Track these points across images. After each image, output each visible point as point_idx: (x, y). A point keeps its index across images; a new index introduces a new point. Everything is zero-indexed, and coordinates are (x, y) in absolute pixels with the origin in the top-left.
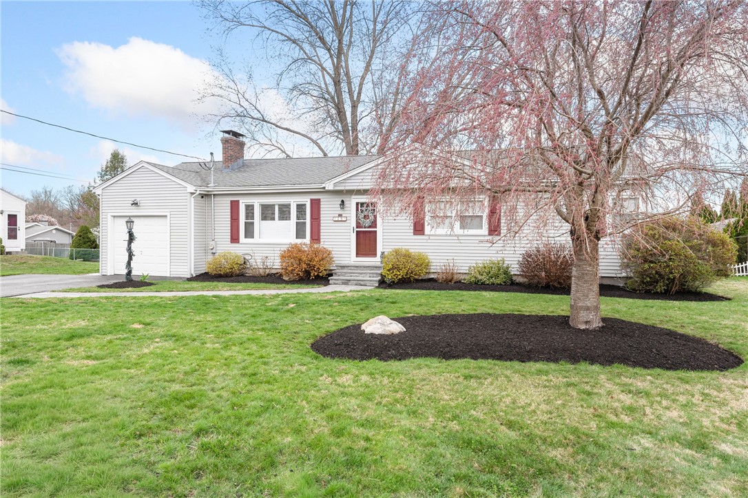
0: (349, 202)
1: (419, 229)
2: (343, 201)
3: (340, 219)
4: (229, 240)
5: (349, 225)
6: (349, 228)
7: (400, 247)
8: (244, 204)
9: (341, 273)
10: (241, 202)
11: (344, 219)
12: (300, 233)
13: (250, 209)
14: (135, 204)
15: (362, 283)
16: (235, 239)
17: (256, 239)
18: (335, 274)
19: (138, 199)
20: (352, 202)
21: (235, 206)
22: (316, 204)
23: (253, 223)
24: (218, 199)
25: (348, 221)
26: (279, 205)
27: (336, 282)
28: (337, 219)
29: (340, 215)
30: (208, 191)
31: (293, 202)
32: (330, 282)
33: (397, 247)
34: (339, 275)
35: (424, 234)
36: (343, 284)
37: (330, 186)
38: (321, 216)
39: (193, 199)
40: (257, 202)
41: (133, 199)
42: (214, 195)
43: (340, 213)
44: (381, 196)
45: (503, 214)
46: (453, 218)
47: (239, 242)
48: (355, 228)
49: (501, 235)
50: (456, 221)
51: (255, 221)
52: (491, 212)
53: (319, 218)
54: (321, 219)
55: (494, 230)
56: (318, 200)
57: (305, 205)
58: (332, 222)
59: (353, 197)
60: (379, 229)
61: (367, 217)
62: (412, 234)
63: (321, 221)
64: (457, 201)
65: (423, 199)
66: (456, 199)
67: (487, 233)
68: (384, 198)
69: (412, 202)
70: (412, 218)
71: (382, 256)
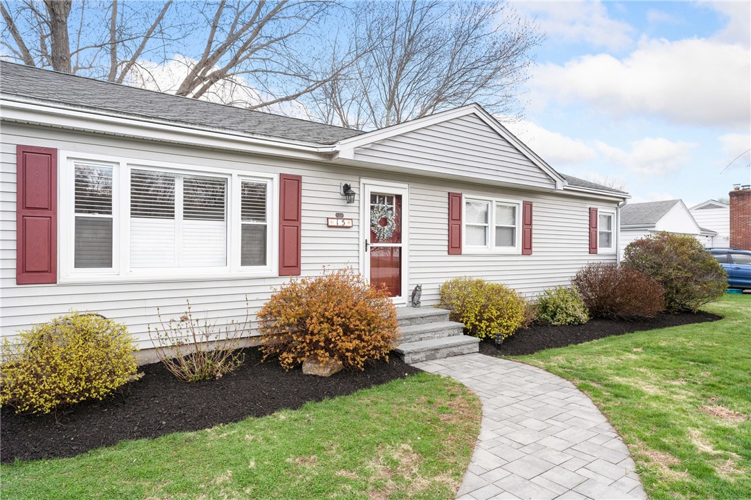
0: (358, 190)
1: (454, 246)
2: (347, 188)
3: (340, 223)
4: (13, 274)
5: (356, 235)
6: (356, 241)
8: (72, 164)
9: (404, 335)
10: (62, 157)
11: (347, 223)
12: (253, 252)
16: (35, 270)
17: (120, 269)
20: (366, 188)
21: (36, 163)
22: (291, 187)
23: (108, 224)
25: (355, 229)
26: (187, 180)
28: (334, 223)
29: (339, 216)
35: (460, 253)
37: (345, 152)
38: (303, 214)
43: (340, 210)
44: (406, 186)
45: (534, 227)
46: (489, 230)
47: (54, 281)
48: (369, 242)
49: (534, 254)
50: (492, 233)
51: (114, 216)
52: (524, 223)
53: (298, 218)
54: (303, 220)
55: (527, 248)
56: (298, 180)
57: (264, 187)
58: (325, 228)
59: (363, 181)
60: (404, 244)
61: (384, 222)
62: (446, 253)
63: (303, 227)
64: (494, 203)
65: (460, 197)
66: (494, 201)
67: (520, 252)
68: (413, 190)
69: (447, 200)
70: (447, 227)
71: (416, 292)
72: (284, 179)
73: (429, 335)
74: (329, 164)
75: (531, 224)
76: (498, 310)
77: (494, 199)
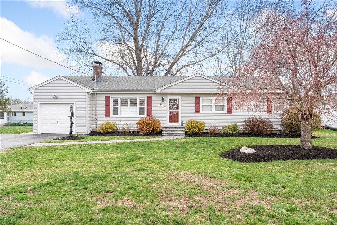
0: (165, 98)
1: (197, 111)
2: (163, 98)
3: (161, 106)
4: (105, 115)
5: (165, 109)
6: (165, 110)
7: (192, 119)
9: (167, 130)
10: (111, 97)
11: (163, 106)
12: (141, 112)
13: (115, 101)
14: (55, 97)
15: (177, 135)
16: (108, 115)
17: (119, 115)
18: (164, 131)
19: (57, 95)
20: (167, 98)
21: (108, 99)
22: (149, 99)
23: (117, 108)
24: (98, 95)
25: (165, 107)
26: (130, 99)
27: (166, 134)
28: (160, 106)
29: (161, 104)
30: (94, 92)
31: (138, 98)
32: (163, 135)
33: (191, 119)
34: (165, 132)
35: (199, 113)
36: (169, 135)
37: (158, 91)
38: (152, 104)
39: (88, 96)
40: (119, 98)
41: (54, 95)
42: (96, 93)
43: (161, 103)
44: (180, 96)
45: (233, 105)
46: (212, 106)
47: (110, 117)
48: (169, 110)
49: (232, 113)
50: (214, 108)
51: (118, 106)
52: (228, 104)
54: (152, 106)
55: (229, 111)
56: (151, 97)
57: (144, 99)
58: (158, 107)
59: (167, 96)
60: (180, 111)
61: (174, 105)
62: (194, 113)
63: (152, 107)
65: (199, 97)
66: (213, 98)
67: (226, 112)
68: (182, 97)
69: (195, 99)
70: (195, 106)
72: (148, 97)
74: (155, 93)
75: (231, 104)
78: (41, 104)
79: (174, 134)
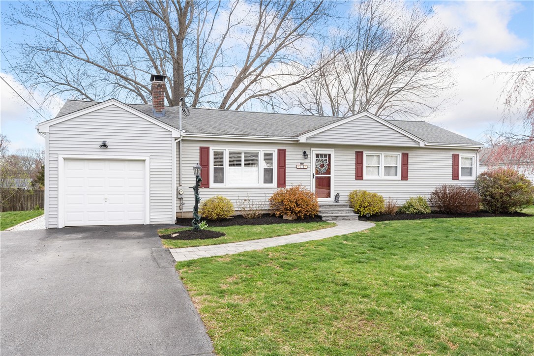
0: (310, 153)
1: (359, 176)
2: (305, 153)
3: (302, 167)
5: (309, 172)
6: (309, 174)
8: (213, 151)
9: (325, 211)
10: (210, 149)
11: (305, 167)
12: (268, 179)
13: (219, 156)
14: (104, 146)
15: (346, 218)
16: (205, 183)
17: (226, 184)
18: (320, 212)
19: (107, 141)
20: (313, 153)
21: (204, 152)
22: (282, 154)
23: (222, 169)
24: (186, 145)
25: (308, 169)
26: (245, 153)
27: (327, 219)
28: (299, 167)
29: (302, 164)
31: (262, 151)
32: (323, 219)
33: (355, 189)
34: (323, 213)
35: (362, 179)
37: (303, 139)
38: (287, 163)
39: (175, 144)
40: (226, 150)
41: (102, 140)
43: (302, 162)
44: (333, 150)
45: (409, 166)
46: (380, 168)
47: (209, 187)
48: (315, 174)
49: (409, 180)
50: (382, 170)
51: (224, 167)
52: (403, 164)
53: (285, 166)
54: (287, 166)
55: (405, 177)
56: (285, 151)
57: (272, 154)
58: (296, 169)
59: (312, 149)
60: (332, 176)
61: (322, 166)
62: (355, 179)
63: (287, 169)
64: (383, 156)
65: (362, 153)
66: (382, 154)
67: (400, 179)
68: (336, 152)
69: (355, 155)
70: (355, 167)
71: (337, 196)
72: (279, 151)
73: (336, 212)
74: (297, 144)
75: (407, 164)
76: (368, 203)
77: (383, 153)
78: (65, 159)
79: (342, 216)
